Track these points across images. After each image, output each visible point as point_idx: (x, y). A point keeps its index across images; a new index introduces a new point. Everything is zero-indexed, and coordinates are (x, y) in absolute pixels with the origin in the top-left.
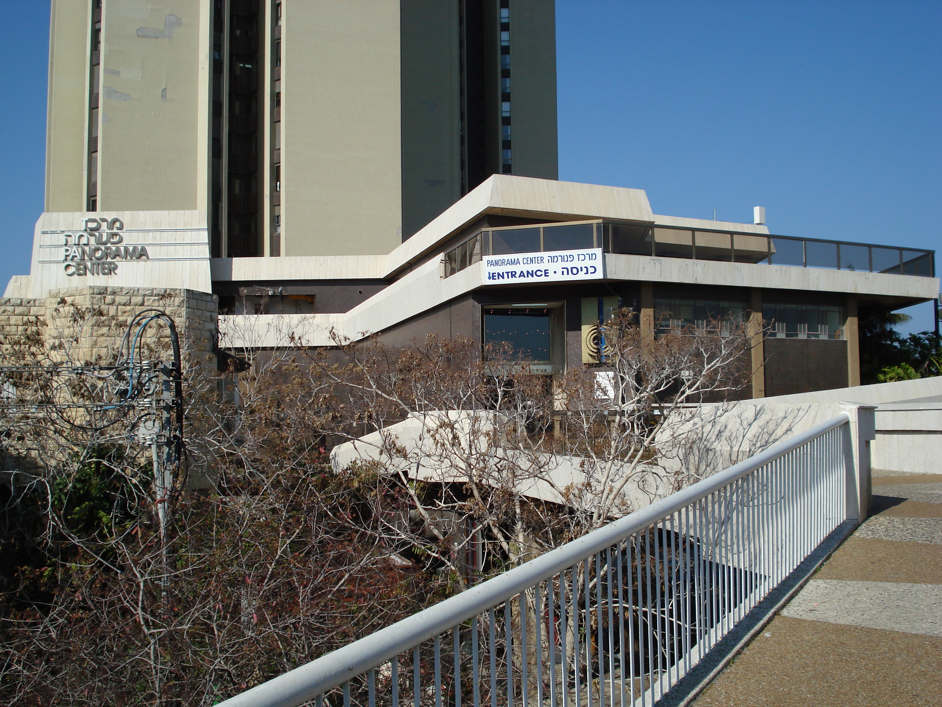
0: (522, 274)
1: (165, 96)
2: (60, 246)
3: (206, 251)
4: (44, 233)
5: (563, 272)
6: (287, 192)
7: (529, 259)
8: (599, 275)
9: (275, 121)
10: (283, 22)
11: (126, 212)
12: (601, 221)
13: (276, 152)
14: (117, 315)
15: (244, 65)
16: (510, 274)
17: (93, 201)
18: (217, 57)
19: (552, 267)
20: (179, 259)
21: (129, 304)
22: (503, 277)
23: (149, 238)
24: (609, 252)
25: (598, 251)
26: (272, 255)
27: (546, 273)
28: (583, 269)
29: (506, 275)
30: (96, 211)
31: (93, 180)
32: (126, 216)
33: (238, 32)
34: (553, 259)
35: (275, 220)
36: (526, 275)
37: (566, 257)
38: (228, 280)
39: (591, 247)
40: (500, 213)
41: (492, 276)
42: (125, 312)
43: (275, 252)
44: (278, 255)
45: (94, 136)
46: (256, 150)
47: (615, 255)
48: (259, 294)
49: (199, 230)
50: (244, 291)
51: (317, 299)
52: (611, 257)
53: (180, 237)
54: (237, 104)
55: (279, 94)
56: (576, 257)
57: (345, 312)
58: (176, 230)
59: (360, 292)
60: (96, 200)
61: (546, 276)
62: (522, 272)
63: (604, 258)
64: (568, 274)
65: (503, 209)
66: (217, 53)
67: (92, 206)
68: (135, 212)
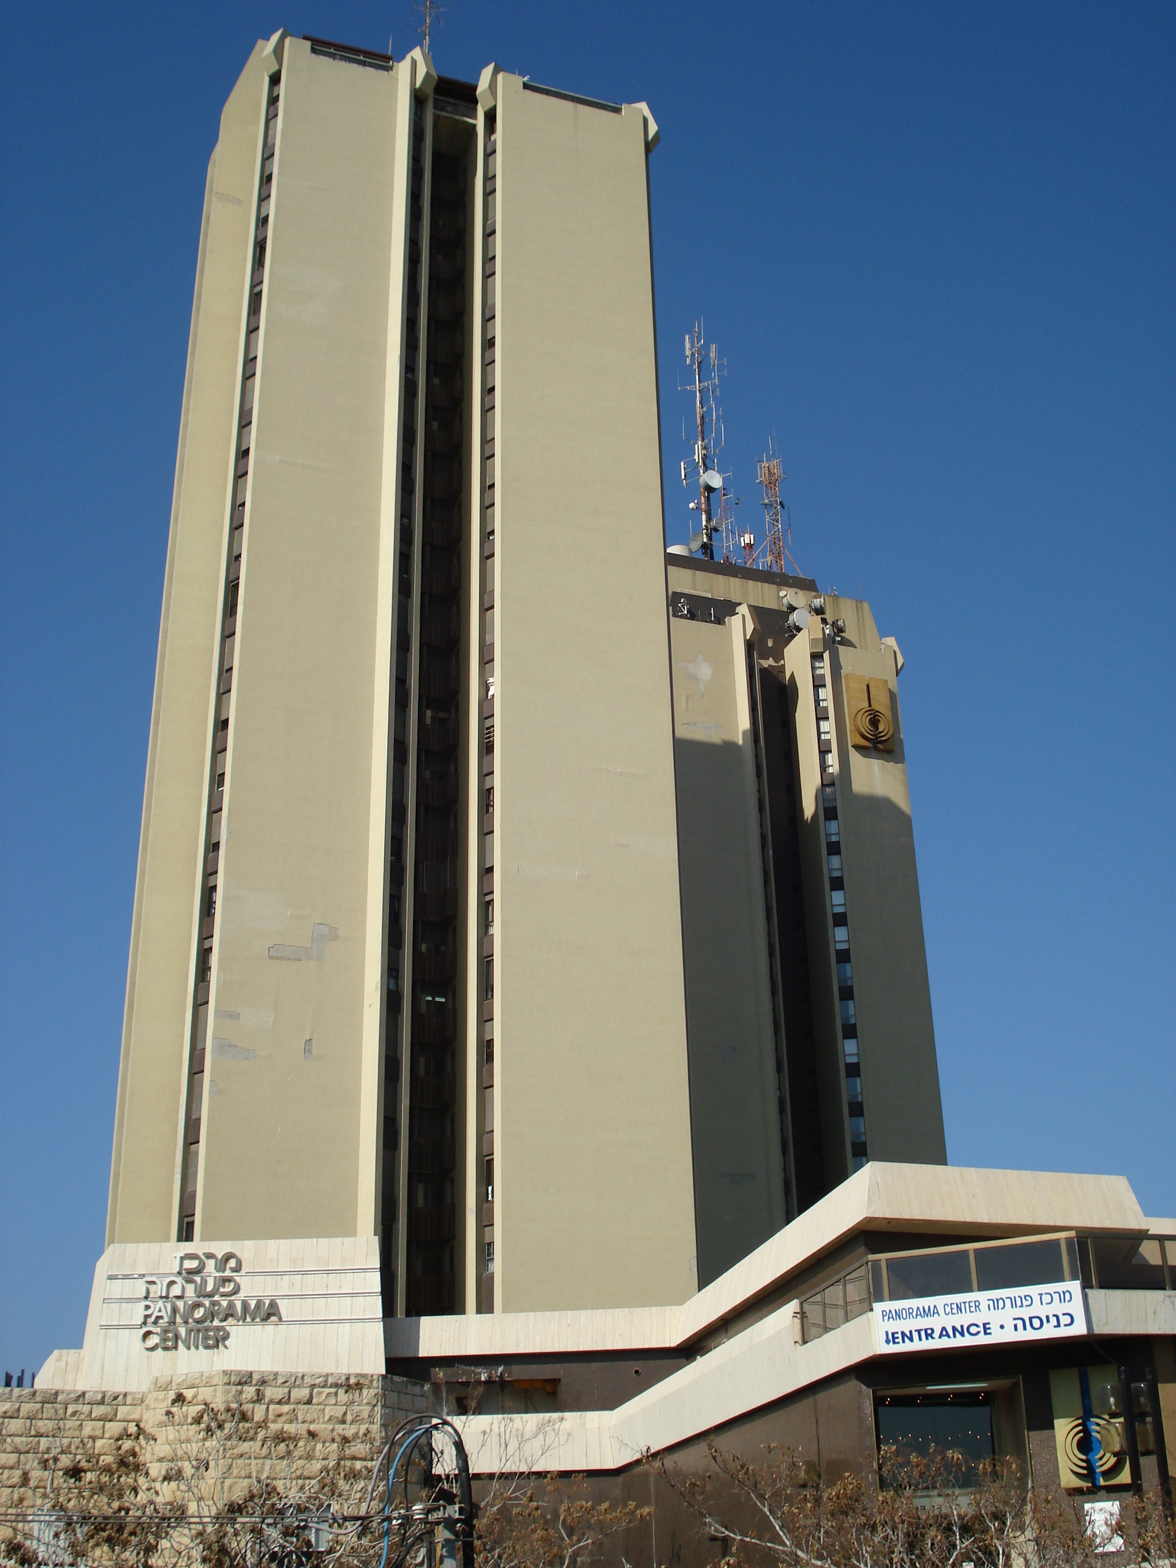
0: (944, 1333)
1: (310, 1051)
2: (138, 1300)
3: (376, 1306)
4: (111, 1278)
5: (1015, 1326)
6: (505, 1203)
7: (954, 1306)
8: (1079, 1329)
9: (485, 1086)
10: (496, 930)
11: (246, 1242)
12: (1072, 1234)
13: (486, 1136)
14: (265, 1421)
15: (434, 998)
16: (923, 1333)
17: (188, 1223)
18: (392, 987)
19: (995, 1318)
20: (332, 1321)
21: (288, 1402)
22: (911, 1339)
23: (284, 1286)
24: (1091, 1287)
25: (1074, 1286)
26: (479, 1311)
27: (986, 1329)
28: (1051, 1318)
29: (915, 1335)
30: (192, 1240)
31: (190, 1189)
32: (246, 1249)
33: (424, 947)
34: (995, 1304)
35: (485, 1251)
36: (951, 1334)
37: (1018, 1300)
38: (411, 1355)
39: (1059, 1278)
40: (884, 1228)
41: (892, 1338)
42: (280, 1415)
43: (485, 1305)
44: (491, 1310)
45: (194, 1117)
46: (453, 1133)
47: (1102, 1291)
48: (464, 1379)
49: (365, 1270)
50: (440, 1374)
51: (563, 1387)
52: (1096, 1295)
53: (334, 1283)
54: (422, 1061)
55: (490, 1043)
56: (1036, 1299)
57: (612, 1408)
58: (328, 1272)
59: (637, 1372)
60: (193, 1222)
61: (985, 1333)
62: (944, 1329)
63: (1085, 1297)
64: (1025, 1328)
65: (889, 1221)
66: (392, 982)
67: (186, 1233)
68: (262, 1242)
